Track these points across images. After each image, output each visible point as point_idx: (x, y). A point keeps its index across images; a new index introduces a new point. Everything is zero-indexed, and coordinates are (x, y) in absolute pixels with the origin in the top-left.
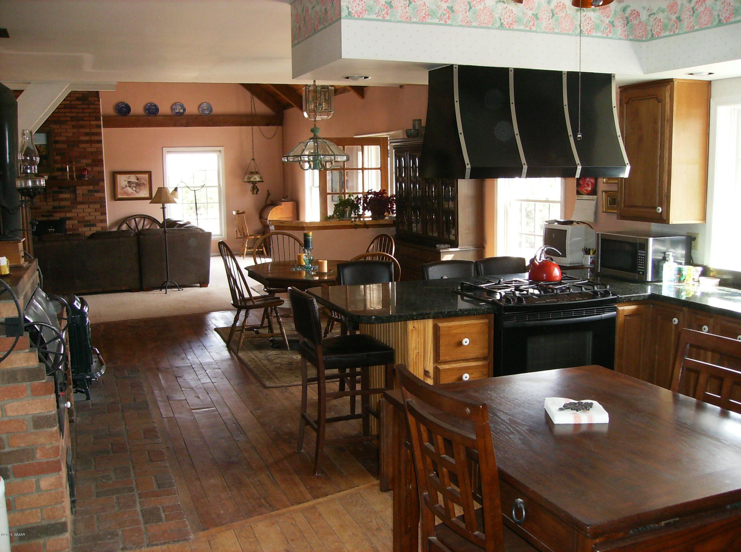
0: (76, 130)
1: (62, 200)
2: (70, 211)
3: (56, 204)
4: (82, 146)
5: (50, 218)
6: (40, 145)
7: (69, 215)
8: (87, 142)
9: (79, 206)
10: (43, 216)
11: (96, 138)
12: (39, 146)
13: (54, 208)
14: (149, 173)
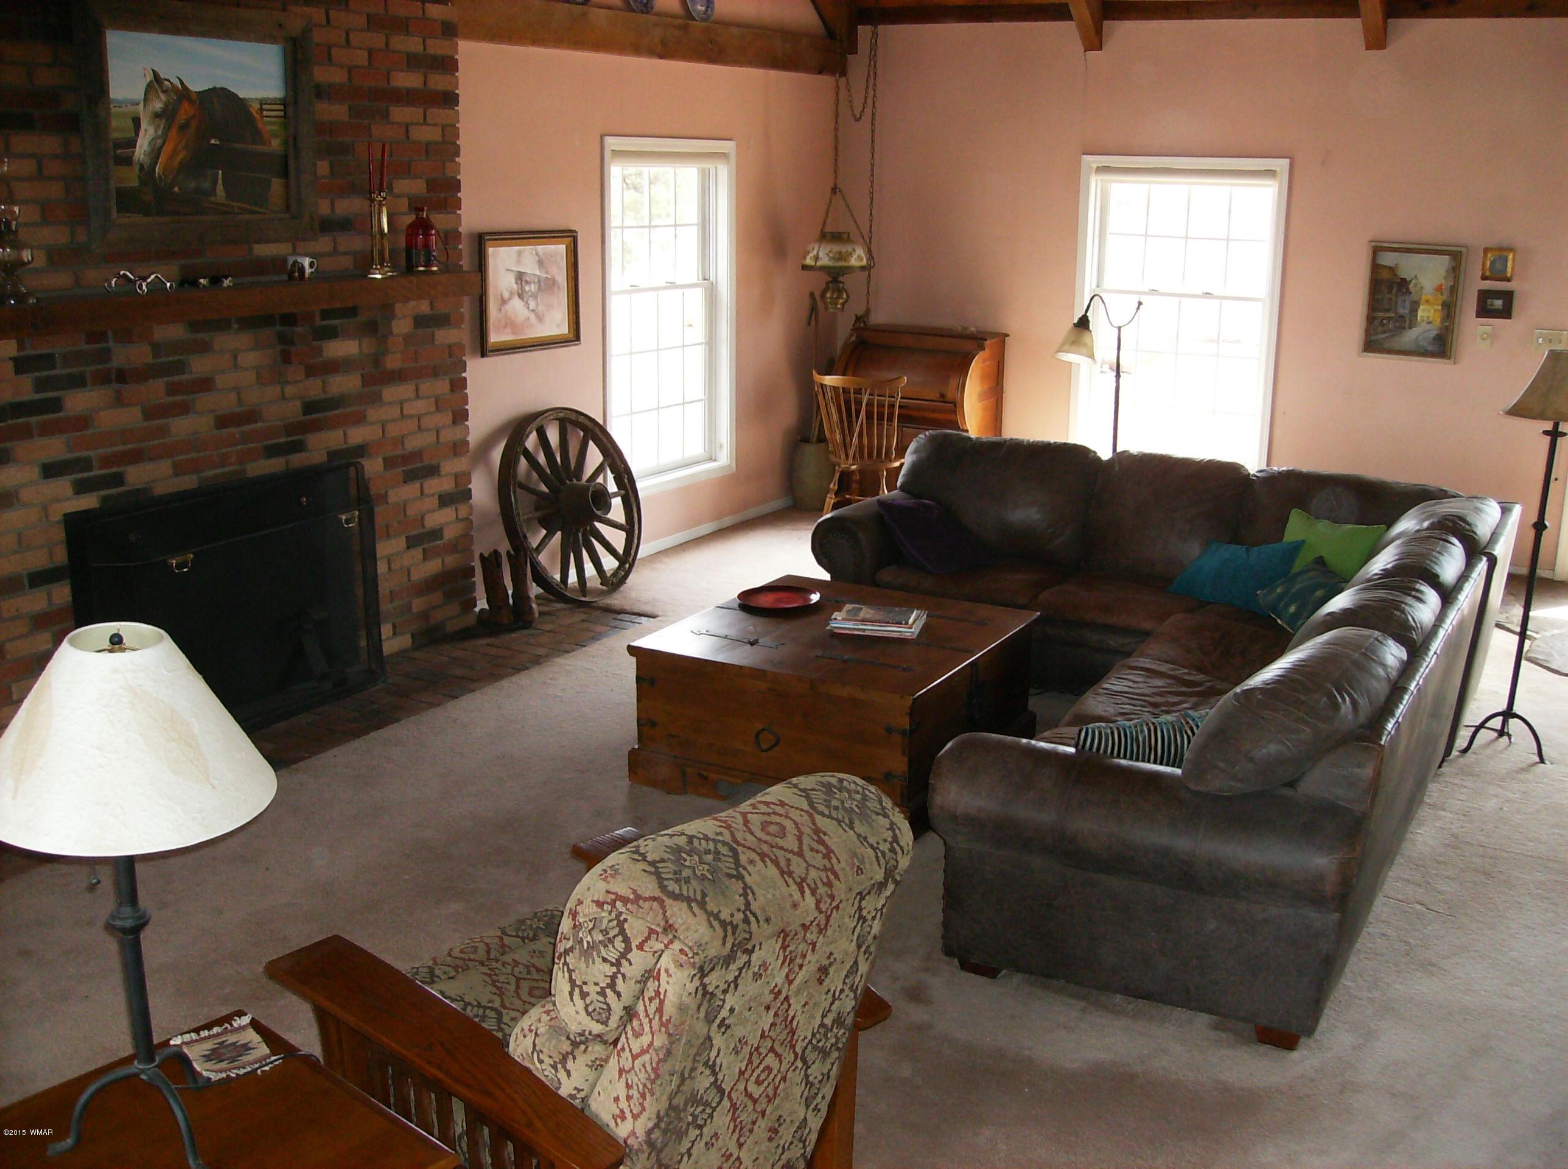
0: (377, 40)
1: (334, 367)
2: (360, 419)
3: (314, 389)
4: (401, 113)
5: (298, 460)
6: (262, 102)
7: (357, 435)
8: (409, 97)
9: (390, 393)
10: (273, 451)
11: (437, 81)
12: (257, 106)
13: (310, 407)
14: (570, 237)
